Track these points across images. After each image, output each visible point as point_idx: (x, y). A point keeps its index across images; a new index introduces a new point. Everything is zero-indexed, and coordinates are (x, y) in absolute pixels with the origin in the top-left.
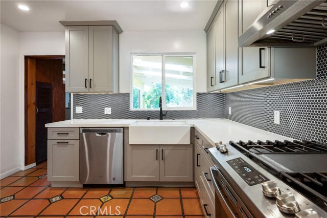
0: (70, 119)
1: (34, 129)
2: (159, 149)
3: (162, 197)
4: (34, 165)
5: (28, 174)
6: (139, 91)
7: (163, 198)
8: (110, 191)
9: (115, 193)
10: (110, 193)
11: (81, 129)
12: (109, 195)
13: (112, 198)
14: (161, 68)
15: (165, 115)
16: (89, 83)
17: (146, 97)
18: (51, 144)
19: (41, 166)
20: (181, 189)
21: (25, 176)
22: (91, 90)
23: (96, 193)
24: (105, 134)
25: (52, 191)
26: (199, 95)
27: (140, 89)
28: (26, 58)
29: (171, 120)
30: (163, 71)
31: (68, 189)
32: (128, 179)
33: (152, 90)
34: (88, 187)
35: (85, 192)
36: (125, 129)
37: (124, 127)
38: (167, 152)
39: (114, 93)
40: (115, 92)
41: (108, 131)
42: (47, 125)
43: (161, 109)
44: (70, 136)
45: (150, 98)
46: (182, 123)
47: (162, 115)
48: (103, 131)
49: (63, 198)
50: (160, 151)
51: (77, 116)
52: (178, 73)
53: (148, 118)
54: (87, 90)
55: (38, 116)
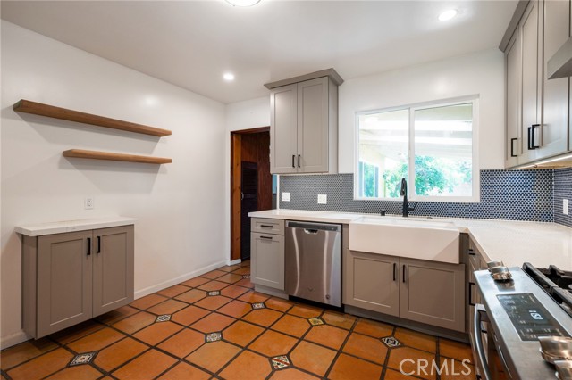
0: (275, 208)
1: (240, 218)
2: (397, 263)
3: (402, 343)
4: (239, 261)
5: (234, 271)
6: (377, 169)
7: (402, 345)
8: (323, 313)
9: (329, 317)
10: (321, 315)
11: (287, 222)
12: (320, 317)
13: (325, 323)
14: (407, 128)
15: (412, 210)
16: (297, 161)
17: (388, 178)
18: (254, 237)
19: (245, 263)
20: (440, 340)
21: (231, 272)
22: (300, 170)
23: (305, 310)
24: (316, 231)
25: (255, 296)
26: (485, 174)
27: (378, 166)
28: (232, 133)
29: (425, 218)
30: (411, 133)
31: (272, 297)
32: (347, 302)
33: (400, 167)
34: (294, 300)
35: (291, 306)
36: (344, 227)
37: (341, 224)
38: (412, 271)
39: (330, 173)
40: (332, 171)
41: (325, 228)
42: (250, 214)
43: (405, 198)
44: (275, 230)
45: (396, 180)
46: (445, 225)
47: (407, 209)
48: (315, 227)
49: (265, 307)
50: (400, 268)
51: (284, 205)
52: (439, 134)
53: (383, 213)
54: (294, 170)
55: (244, 202)
